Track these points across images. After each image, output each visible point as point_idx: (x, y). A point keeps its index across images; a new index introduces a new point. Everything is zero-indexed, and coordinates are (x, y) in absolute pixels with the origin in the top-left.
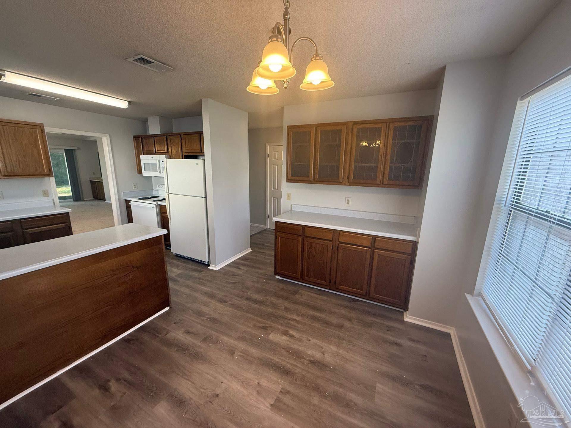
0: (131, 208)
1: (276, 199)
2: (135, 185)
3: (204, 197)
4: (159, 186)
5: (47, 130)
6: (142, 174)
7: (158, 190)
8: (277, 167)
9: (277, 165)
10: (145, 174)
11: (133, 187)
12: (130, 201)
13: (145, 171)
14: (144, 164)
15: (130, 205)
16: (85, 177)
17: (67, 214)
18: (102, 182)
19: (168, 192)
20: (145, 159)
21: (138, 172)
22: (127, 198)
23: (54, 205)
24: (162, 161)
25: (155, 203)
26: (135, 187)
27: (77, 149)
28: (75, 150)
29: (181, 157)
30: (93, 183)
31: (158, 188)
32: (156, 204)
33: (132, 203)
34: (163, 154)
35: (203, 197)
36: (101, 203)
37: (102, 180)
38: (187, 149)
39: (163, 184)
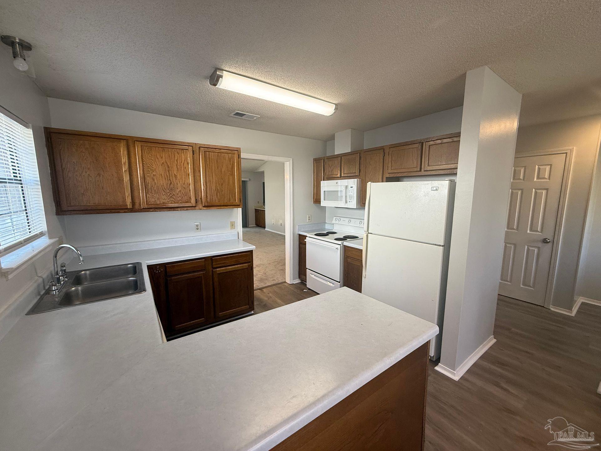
0: (305, 244)
1: (513, 246)
2: (309, 217)
3: (442, 246)
4: (336, 218)
5: (243, 155)
6: (320, 204)
7: (333, 224)
8: (519, 192)
9: (522, 190)
10: (323, 203)
11: (308, 218)
12: (305, 237)
13: (324, 200)
14: (324, 191)
15: (306, 241)
16: (252, 205)
17: (251, 252)
18: (265, 211)
19: (368, 231)
20: (326, 186)
21: (314, 201)
22: (301, 232)
23: (238, 238)
24: (351, 187)
25: (340, 242)
26: (309, 220)
27: (248, 180)
28: (248, 181)
29: (380, 180)
30: (256, 211)
31: (334, 222)
32: (340, 245)
33: (307, 240)
34: (354, 177)
35: (440, 246)
36: (261, 230)
37: (265, 209)
38: (392, 169)
39: (363, 218)
